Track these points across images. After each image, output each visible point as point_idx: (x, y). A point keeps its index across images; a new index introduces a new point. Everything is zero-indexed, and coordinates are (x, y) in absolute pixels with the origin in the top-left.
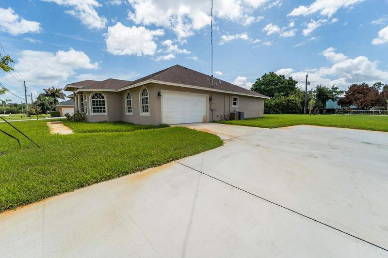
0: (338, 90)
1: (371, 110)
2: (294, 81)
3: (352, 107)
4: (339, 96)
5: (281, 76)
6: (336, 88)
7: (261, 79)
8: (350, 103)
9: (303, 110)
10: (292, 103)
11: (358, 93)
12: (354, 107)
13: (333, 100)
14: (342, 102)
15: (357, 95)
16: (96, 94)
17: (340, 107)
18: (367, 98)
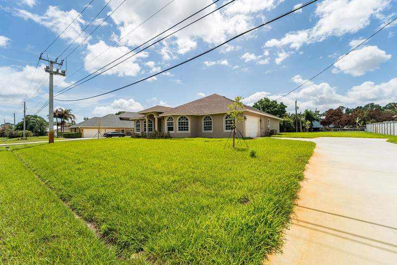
0: (320, 113)
1: (345, 128)
2: (284, 106)
3: (330, 126)
4: (322, 118)
5: (274, 101)
6: (318, 112)
7: (258, 103)
8: (330, 123)
9: (295, 129)
10: (287, 124)
11: (335, 115)
12: (332, 126)
13: (318, 120)
14: (324, 123)
15: (334, 117)
16: (182, 117)
17: (322, 126)
18: (342, 119)
